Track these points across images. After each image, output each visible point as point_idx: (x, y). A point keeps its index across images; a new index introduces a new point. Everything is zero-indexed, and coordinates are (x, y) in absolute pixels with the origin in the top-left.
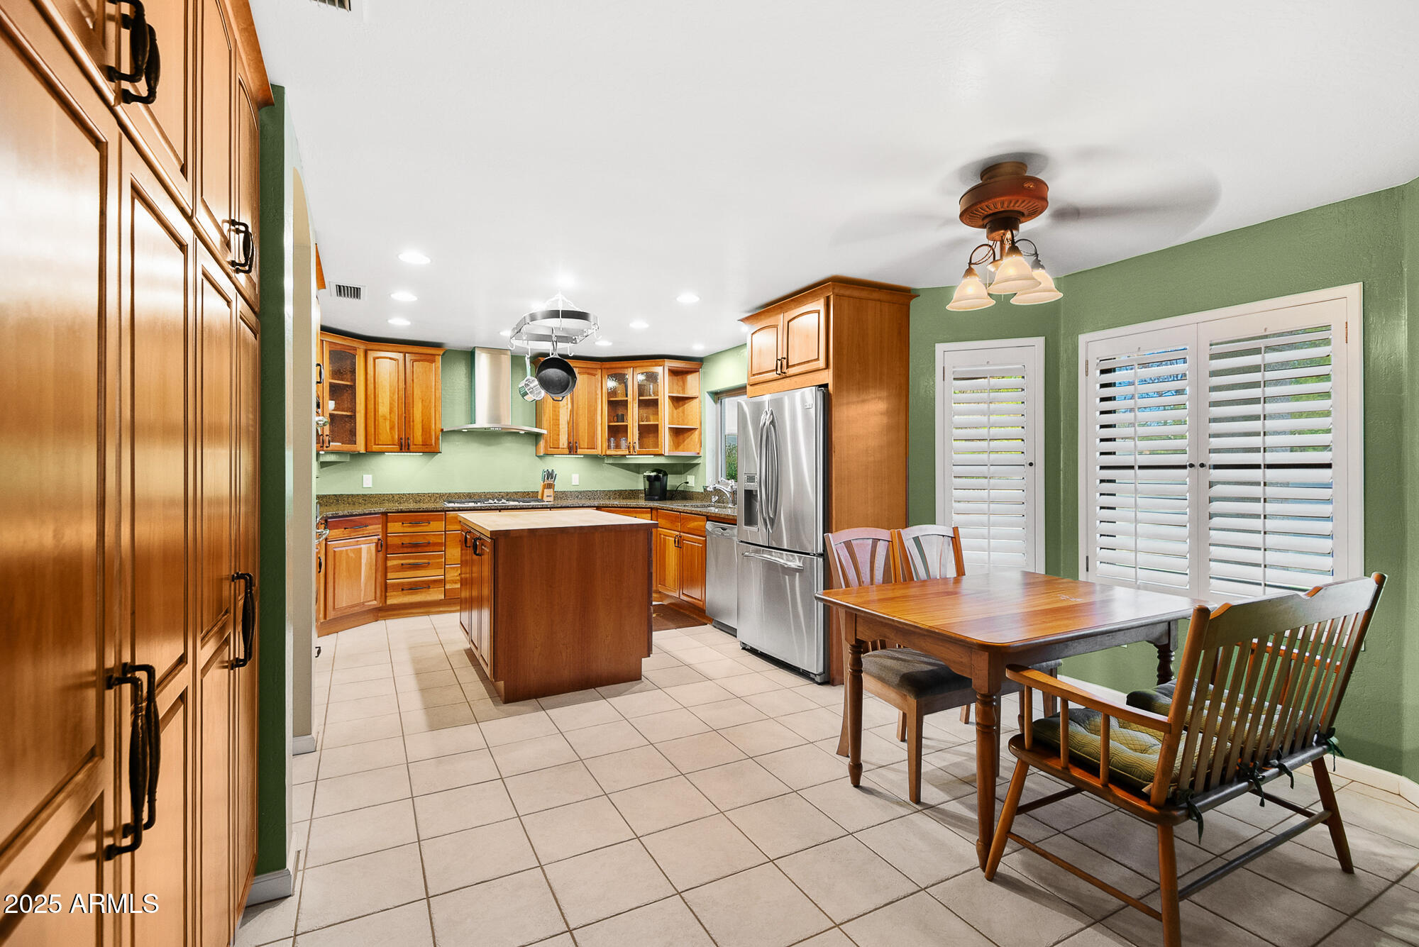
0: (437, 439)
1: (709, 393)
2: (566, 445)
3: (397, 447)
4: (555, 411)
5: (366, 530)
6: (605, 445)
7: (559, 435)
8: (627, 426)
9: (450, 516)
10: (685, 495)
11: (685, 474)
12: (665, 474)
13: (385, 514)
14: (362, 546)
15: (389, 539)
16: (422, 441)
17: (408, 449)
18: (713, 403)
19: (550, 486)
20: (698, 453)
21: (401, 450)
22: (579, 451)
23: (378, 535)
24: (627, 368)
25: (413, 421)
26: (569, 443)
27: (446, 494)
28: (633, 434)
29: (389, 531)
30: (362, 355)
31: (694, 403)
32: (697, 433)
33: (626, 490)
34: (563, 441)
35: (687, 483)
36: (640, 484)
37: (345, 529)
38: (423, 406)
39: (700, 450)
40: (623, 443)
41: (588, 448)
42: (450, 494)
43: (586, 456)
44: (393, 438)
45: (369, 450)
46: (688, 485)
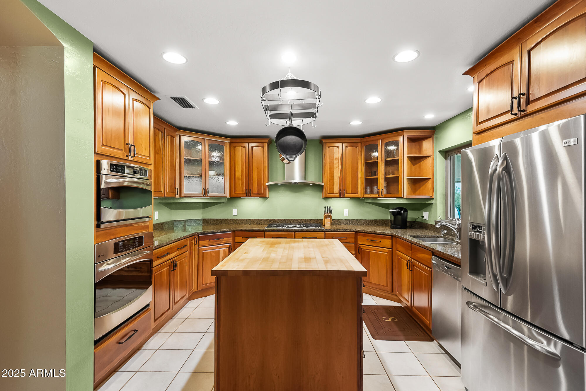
0: (265, 190)
1: (439, 152)
2: (338, 192)
3: (245, 195)
4: (331, 171)
5: (220, 241)
6: (363, 191)
7: (333, 186)
8: (377, 178)
10: (421, 225)
11: (422, 210)
12: (406, 211)
13: (234, 231)
14: (220, 249)
15: (236, 245)
16: (257, 191)
17: (250, 195)
18: (444, 160)
19: (328, 217)
20: (431, 196)
21: (247, 196)
22: (346, 195)
23: (230, 243)
24: (377, 140)
25: (253, 180)
26: (340, 190)
27: (273, 219)
28: (382, 184)
29: (236, 241)
30: (228, 146)
31: (429, 160)
32: (430, 182)
33: (379, 220)
34: (336, 189)
35: (424, 217)
36: (388, 217)
37: (210, 240)
38: (258, 172)
39: (433, 194)
40: (375, 190)
41: (351, 194)
42: (275, 219)
43: (352, 198)
44: (243, 189)
45: (232, 196)
46: (424, 218)
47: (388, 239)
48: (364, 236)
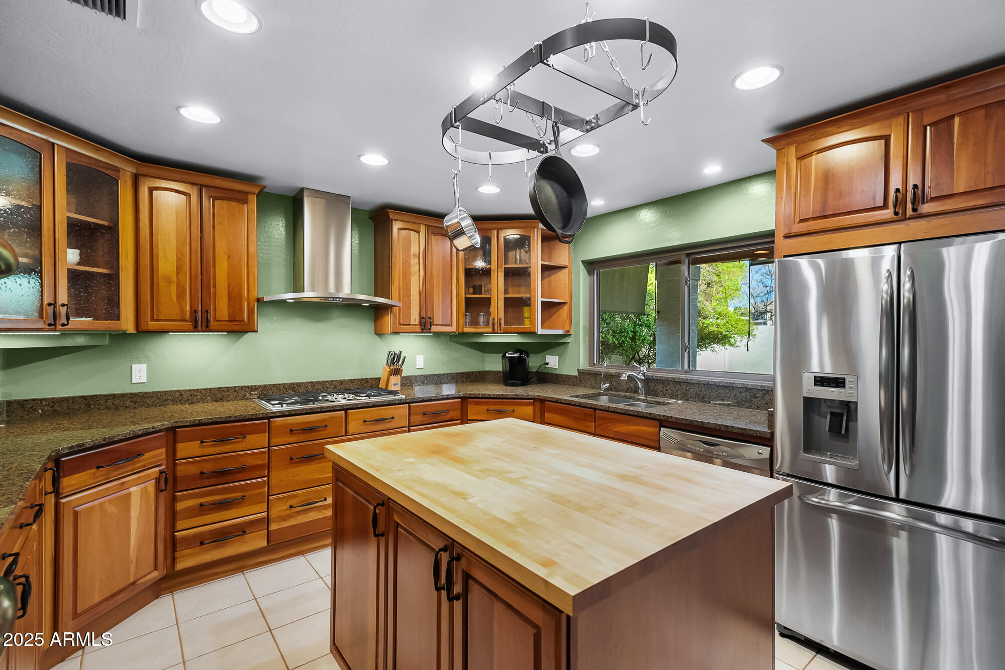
0: (251, 313)
1: (583, 262)
2: (417, 322)
3: (189, 325)
4: (405, 279)
5: (139, 462)
6: (461, 322)
7: (410, 309)
8: (489, 299)
9: (277, 424)
10: (546, 377)
11: (545, 353)
12: (527, 354)
13: (172, 430)
14: (133, 489)
15: (179, 468)
16: (229, 316)
17: (207, 326)
18: (588, 275)
19: (397, 372)
20: (568, 331)
21: (195, 328)
22: (434, 328)
23: (160, 465)
24: (490, 229)
25: (215, 286)
26: (421, 318)
27: (260, 386)
28: (498, 308)
29: (179, 454)
30: (129, 182)
31: (564, 274)
32: (566, 308)
33: (473, 372)
34: (415, 318)
35: (547, 364)
37: (98, 468)
38: (230, 265)
39: (570, 327)
40: (482, 319)
41: (442, 325)
42: (265, 386)
43: (438, 335)
44: (182, 311)
45: (143, 328)
46: (549, 366)
47: (528, 404)
48: (477, 404)
